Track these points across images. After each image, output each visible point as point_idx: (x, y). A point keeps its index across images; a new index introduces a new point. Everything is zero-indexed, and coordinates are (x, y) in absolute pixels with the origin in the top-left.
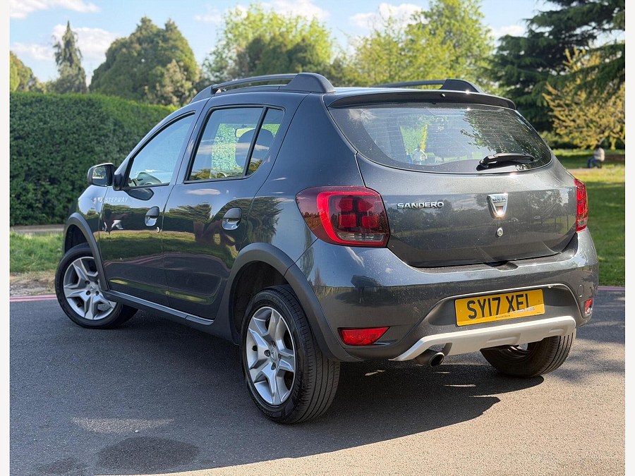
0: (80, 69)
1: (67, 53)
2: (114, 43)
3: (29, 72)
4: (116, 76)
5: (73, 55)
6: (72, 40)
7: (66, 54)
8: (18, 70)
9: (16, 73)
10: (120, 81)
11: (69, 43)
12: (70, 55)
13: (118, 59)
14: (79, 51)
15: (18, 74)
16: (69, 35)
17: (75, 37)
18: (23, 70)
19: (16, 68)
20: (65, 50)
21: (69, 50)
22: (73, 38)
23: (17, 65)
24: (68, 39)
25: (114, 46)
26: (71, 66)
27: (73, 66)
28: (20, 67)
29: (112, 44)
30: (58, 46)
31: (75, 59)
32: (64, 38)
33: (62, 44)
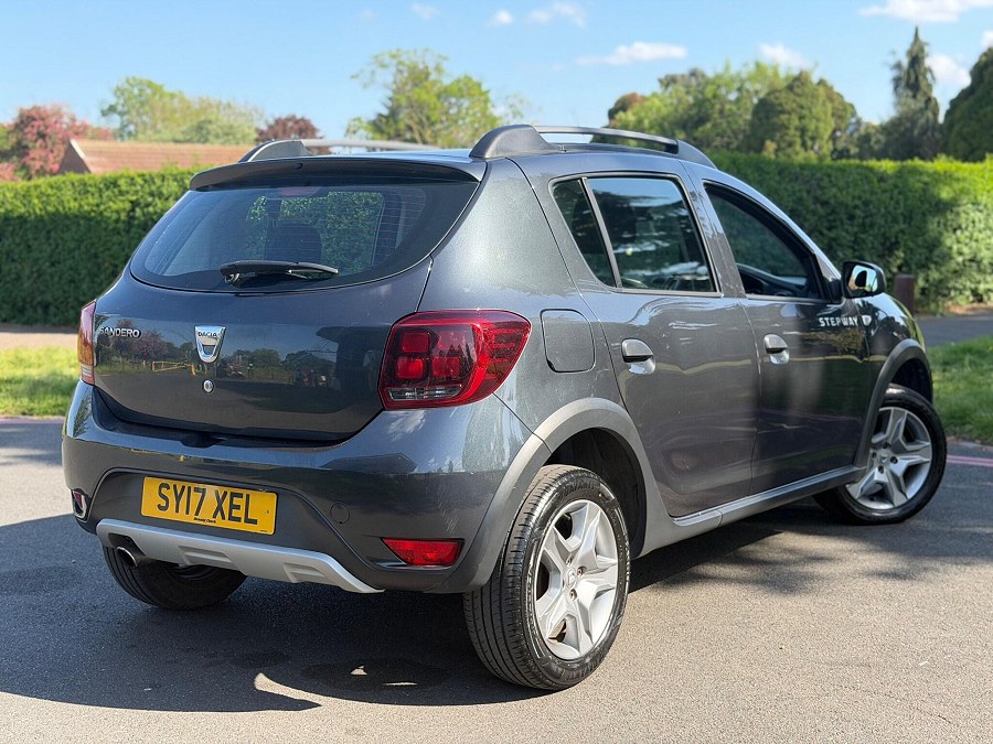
0: (929, 100)
1: (912, 77)
2: (985, 54)
3: (849, 109)
4: (981, 107)
5: (921, 78)
6: (920, 55)
7: (909, 77)
8: (834, 108)
9: (829, 112)
10: (985, 115)
11: (916, 59)
12: (917, 78)
13: (986, 79)
14: (931, 71)
15: (833, 115)
16: (916, 49)
17: (926, 49)
18: (841, 107)
19: (829, 105)
20: (908, 73)
21: (915, 71)
22: (922, 50)
23: (831, 100)
24: (914, 54)
25: (984, 59)
26: (914, 97)
27: (919, 96)
28: (836, 104)
29: (981, 57)
30: (898, 66)
31: (923, 84)
32: (910, 53)
33: (905, 62)
